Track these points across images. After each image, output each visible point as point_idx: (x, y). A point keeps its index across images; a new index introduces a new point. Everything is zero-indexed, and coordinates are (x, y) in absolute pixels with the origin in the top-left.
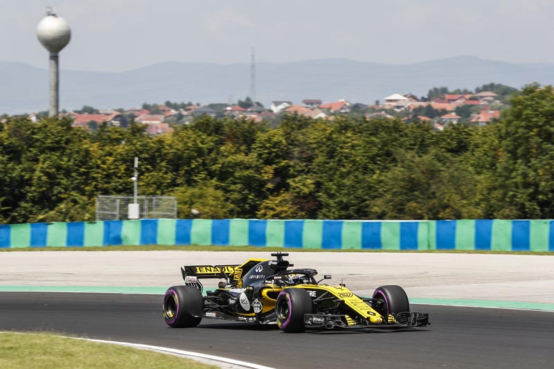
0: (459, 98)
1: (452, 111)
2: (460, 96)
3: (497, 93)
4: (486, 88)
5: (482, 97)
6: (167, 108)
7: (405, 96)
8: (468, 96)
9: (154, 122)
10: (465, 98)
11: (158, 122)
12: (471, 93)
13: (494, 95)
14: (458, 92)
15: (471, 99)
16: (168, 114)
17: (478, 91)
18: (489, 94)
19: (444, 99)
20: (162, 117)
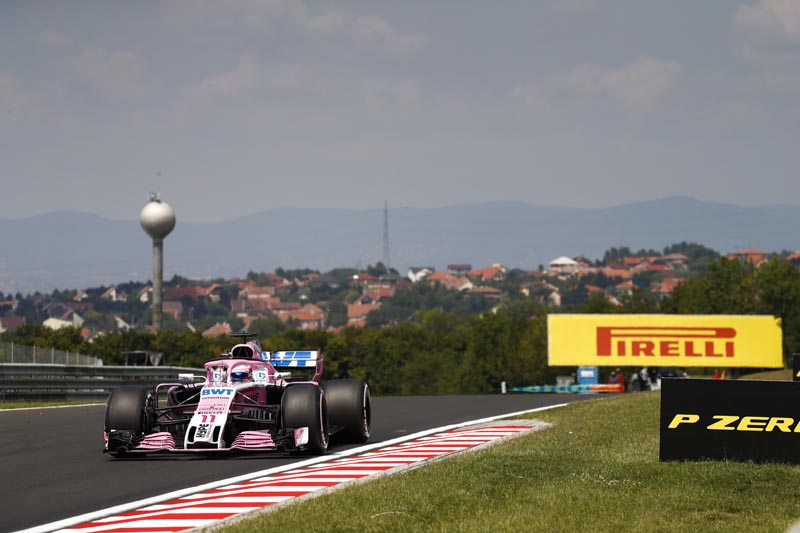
0: (641, 262)
1: (628, 280)
2: (642, 259)
3: (688, 255)
4: (676, 249)
5: (670, 260)
6: (278, 278)
7: (575, 259)
8: (652, 259)
10: (648, 261)
11: (264, 296)
12: (658, 255)
13: (683, 257)
14: (642, 253)
15: (656, 263)
16: (280, 285)
17: (667, 251)
18: (678, 257)
19: (622, 263)
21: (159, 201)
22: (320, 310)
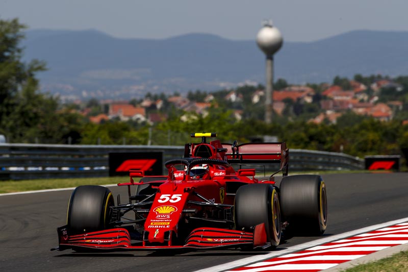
6: (357, 84)
9: (345, 98)
11: (348, 99)
16: (358, 90)
20: (352, 93)
21: (270, 26)
22: (388, 108)
